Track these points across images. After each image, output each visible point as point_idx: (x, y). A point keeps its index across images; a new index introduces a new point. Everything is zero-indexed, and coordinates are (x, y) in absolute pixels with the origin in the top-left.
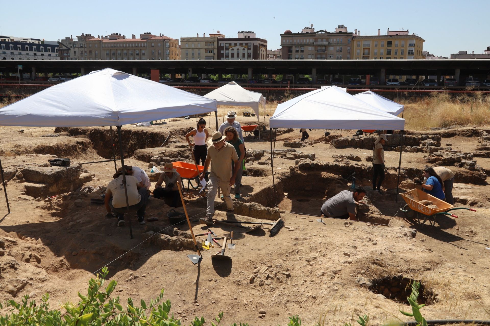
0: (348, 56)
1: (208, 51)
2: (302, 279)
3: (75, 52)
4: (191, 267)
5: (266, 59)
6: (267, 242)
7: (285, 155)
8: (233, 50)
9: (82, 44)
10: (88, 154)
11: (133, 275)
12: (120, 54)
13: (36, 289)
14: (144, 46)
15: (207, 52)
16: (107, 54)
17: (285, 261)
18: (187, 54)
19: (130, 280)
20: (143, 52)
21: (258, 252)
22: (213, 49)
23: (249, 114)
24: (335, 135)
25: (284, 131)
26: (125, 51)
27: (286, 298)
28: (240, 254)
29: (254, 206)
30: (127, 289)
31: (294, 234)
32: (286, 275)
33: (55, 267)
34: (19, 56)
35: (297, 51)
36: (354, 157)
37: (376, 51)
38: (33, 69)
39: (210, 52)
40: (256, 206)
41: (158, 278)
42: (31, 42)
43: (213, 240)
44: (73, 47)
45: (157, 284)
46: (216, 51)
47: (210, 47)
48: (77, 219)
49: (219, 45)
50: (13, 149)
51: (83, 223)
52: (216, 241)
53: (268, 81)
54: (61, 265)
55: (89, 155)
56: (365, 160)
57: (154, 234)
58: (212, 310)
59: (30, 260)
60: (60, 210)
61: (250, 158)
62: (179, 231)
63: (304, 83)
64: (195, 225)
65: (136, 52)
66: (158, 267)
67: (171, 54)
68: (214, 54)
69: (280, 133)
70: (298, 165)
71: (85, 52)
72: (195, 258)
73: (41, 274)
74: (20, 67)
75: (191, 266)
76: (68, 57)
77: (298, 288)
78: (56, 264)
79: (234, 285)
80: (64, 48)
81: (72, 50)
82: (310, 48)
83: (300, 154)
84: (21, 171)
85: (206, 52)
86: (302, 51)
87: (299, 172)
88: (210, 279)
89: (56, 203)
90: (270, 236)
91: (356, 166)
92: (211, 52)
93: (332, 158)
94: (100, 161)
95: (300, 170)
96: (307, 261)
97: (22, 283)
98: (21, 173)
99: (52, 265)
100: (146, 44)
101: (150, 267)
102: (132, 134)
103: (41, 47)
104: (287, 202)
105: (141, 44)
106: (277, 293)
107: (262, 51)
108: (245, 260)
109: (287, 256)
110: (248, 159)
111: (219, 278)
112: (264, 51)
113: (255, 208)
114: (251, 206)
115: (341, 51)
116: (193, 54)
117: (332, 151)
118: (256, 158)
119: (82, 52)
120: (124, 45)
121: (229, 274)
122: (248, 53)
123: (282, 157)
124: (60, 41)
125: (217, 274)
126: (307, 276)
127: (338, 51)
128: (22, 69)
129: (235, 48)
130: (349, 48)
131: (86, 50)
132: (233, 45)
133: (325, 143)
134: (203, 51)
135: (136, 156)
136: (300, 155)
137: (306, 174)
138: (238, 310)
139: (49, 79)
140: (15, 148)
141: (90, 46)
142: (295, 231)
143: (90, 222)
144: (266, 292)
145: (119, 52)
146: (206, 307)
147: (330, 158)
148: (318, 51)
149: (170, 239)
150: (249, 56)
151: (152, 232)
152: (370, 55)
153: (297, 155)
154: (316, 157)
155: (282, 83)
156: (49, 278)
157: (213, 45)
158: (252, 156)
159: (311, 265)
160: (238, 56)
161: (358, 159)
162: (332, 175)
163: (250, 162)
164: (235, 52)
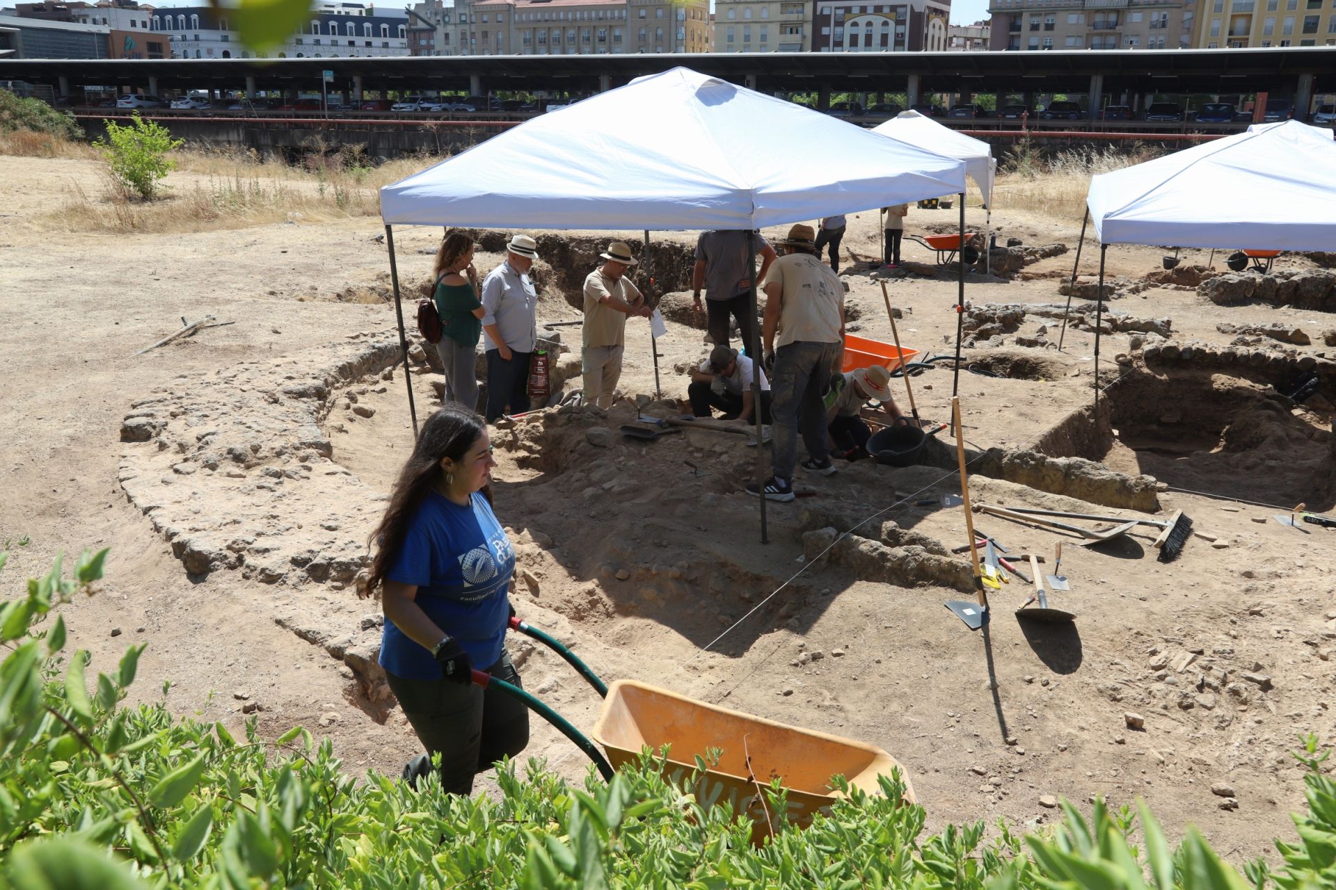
0: (1185, 38)
1: (789, 30)
2: (1312, 700)
3: (447, 35)
4: (966, 638)
5: (945, 50)
6: (1156, 576)
7: (1082, 321)
8: (855, 24)
9: (465, 14)
10: (545, 301)
11: (806, 650)
12: (557, 40)
13: (556, 668)
14: (620, 18)
15: (785, 33)
16: (525, 41)
17: (1235, 637)
18: (731, 38)
19: (804, 663)
20: (617, 33)
21: (1144, 604)
22: (802, 23)
23: (934, 202)
24: (1196, 267)
25: (1043, 250)
26: (571, 32)
27: (1274, 754)
28: (1094, 607)
29: (1081, 467)
30: (803, 690)
31: (1233, 558)
32: (1259, 682)
33: (576, 608)
34: (315, 47)
35: (1035, 27)
36: (1287, 332)
37: (1269, 22)
38: (356, 79)
39: (791, 33)
40: (1087, 469)
41: (878, 662)
42: (343, 11)
43: (1001, 563)
44: (442, 22)
45: (884, 680)
46: (808, 29)
47: (793, 17)
48: (601, 481)
49: (818, 13)
50: (373, 284)
51: (620, 493)
52: (1010, 564)
53: (962, 111)
54: (589, 602)
55: (549, 304)
56: (1322, 341)
57: (838, 535)
58: (1070, 772)
59: (514, 587)
60: (538, 452)
61: (988, 326)
62: (901, 531)
63: (1065, 118)
64: (927, 515)
65: (598, 34)
66: (868, 629)
67: (689, 37)
68: (804, 37)
69: (1033, 257)
70: (1140, 351)
71: (473, 35)
72: (969, 612)
73: (559, 626)
74: (328, 76)
75: (965, 634)
76: (429, 49)
77: (1304, 725)
78: (577, 601)
79: (1101, 699)
80: (421, 25)
81: (440, 29)
82: (1073, 18)
83: (1127, 318)
84: (421, 344)
85: (781, 33)
86: (1049, 27)
87: (1146, 370)
88: (1028, 677)
89: (527, 432)
90: (1158, 560)
91: (1319, 360)
92: (794, 31)
93: (1219, 333)
94: (577, 320)
95: (1148, 366)
96: (1307, 643)
97: (520, 650)
98: (421, 348)
99: (569, 602)
100: (624, 12)
101: (846, 628)
102: (643, 251)
103: (367, 25)
104: (1124, 455)
105: (613, 13)
106: (1238, 735)
107: (934, 28)
108: (1115, 628)
109: (1234, 622)
110: (982, 328)
111: (1050, 674)
112: (940, 28)
113: (1083, 473)
114: (1069, 466)
115: (1164, 25)
116: (747, 38)
117: (1207, 313)
118: (1004, 326)
119: (463, 34)
120: (570, 16)
121: (1078, 666)
122: (897, 35)
123: (1076, 326)
124: (412, 8)
125: (1041, 663)
126: (1324, 691)
127: (1153, 26)
128: (332, 80)
129: (862, 20)
130: (1188, 16)
131: (473, 30)
132: (856, 11)
133: (1176, 289)
134: (775, 29)
135: (665, 310)
136: (1128, 321)
137: (1164, 377)
138: (1147, 778)
139: (395, 106)
140: (378, 283)
141: (485, 18)
142: (1234, 550)
143: (636, 491)
144: (1206, 729)
145: (556, 33)
146: (1047, 761)
147: (1212, 331)
148: (1095, 26)
149: (887, 554)
150: (899, 43)
151: (831, 531)
152: (1251, 37)
153: (1119, 322)
154: (1172, 328)
155: (1004, 116)
156: (579, 641)
157: (802, 12)
158: (994, 322)
159: (1324, 658)
160: (868, 42)
161: (1300, 338)
162: (1244, 383)
163: (994, 339)
164: (861, 32)
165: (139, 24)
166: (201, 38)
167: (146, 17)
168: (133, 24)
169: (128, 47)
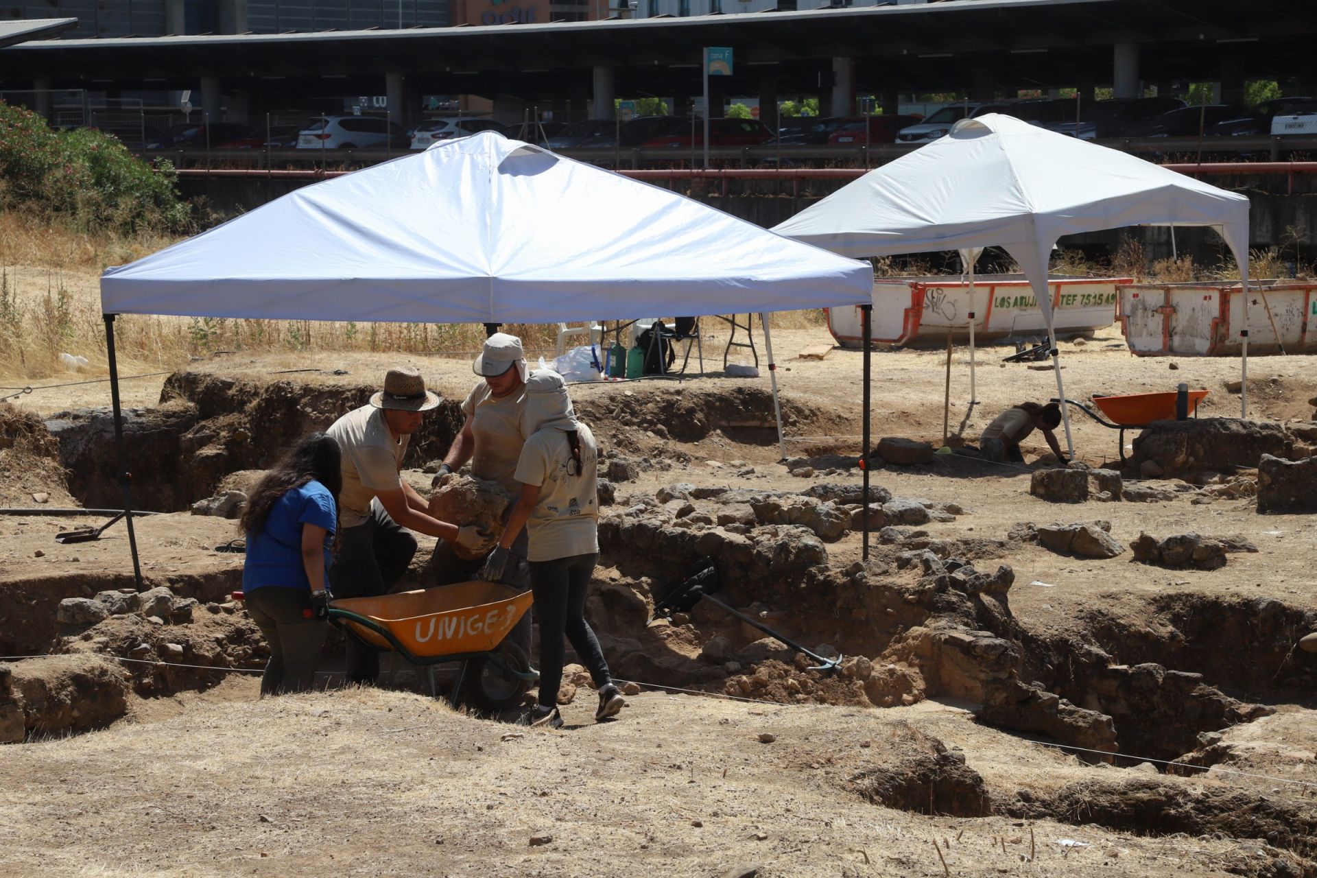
74: (718, 62)
128: (727, 70)
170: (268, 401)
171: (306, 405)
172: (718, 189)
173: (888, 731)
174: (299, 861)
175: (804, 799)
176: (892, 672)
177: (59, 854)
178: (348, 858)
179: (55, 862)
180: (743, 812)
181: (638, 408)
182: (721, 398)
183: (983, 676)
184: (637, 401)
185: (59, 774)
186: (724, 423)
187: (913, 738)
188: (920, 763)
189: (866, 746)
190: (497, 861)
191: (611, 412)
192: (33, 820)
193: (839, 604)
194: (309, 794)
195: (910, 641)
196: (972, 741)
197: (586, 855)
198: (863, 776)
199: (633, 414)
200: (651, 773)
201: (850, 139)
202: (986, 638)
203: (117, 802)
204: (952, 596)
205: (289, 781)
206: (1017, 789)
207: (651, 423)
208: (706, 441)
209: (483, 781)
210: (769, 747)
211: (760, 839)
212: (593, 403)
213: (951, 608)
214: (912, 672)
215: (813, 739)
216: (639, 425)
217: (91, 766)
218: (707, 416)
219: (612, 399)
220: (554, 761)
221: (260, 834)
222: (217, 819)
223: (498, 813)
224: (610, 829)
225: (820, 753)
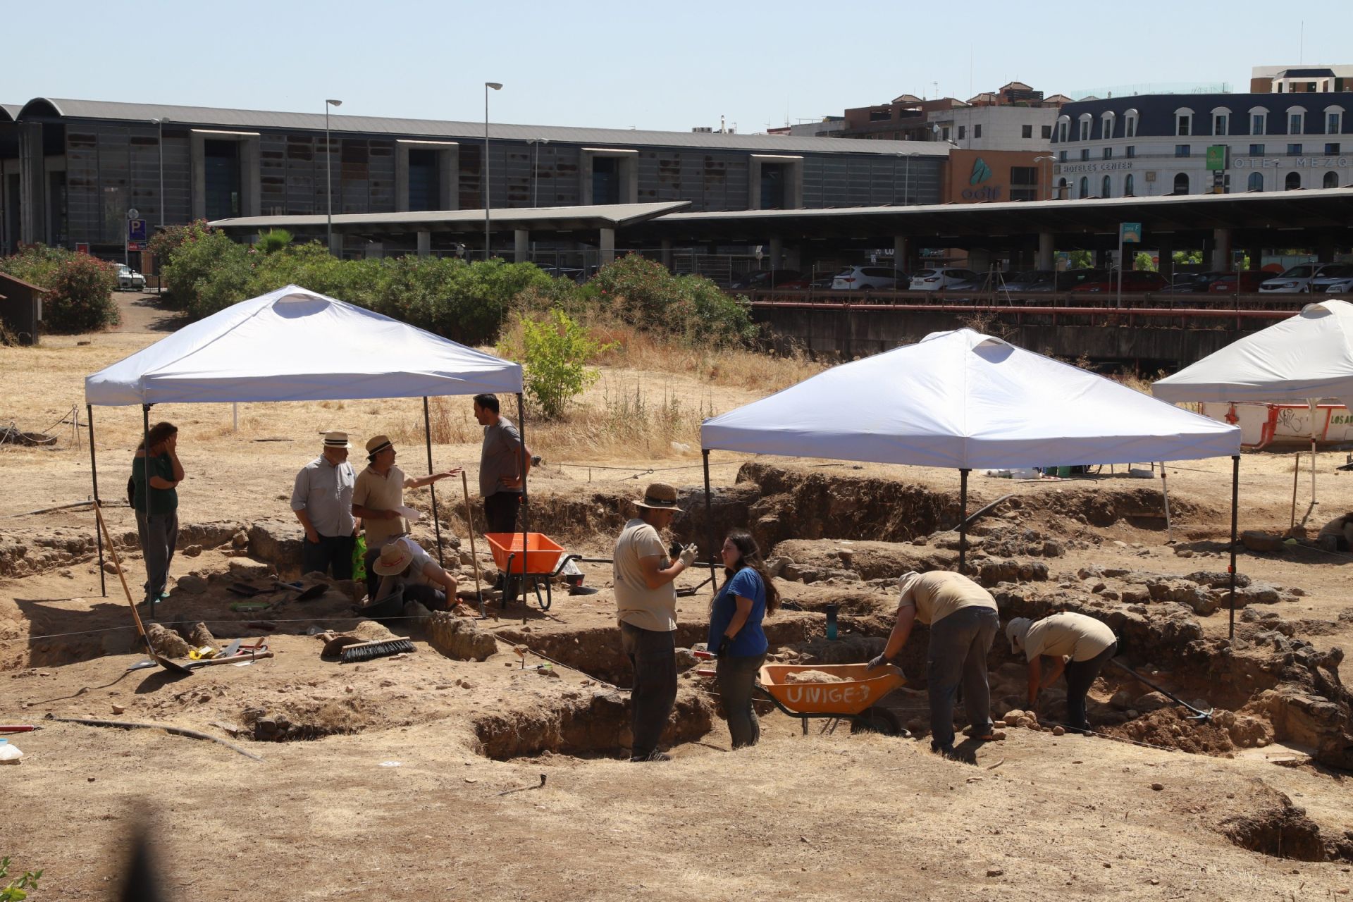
72: (144, 664)
74: (1130, 233)
128: (1137, 239)
139: (1265, 283)
165: (1037, 132)
166: (1136, 152)
167: (1050, 118)
168: (1027, 132)
169: (976, 177)
170: (808, 486)
171: (833, 490)
172: (1127, 322)
173: (1247, 786)
174: (828, 877)
175: (1186, 846)
176: (1249, 722)
177: (672, 859)
178: (861, 877)
179: (666, 865)
180: (1140, 856)
181: (1065, 502)
182: (1126, 496)
183: (1318, 729)
184: (1065, 496)
185: (667, 790)
186: (1127, 514)
187: (1266, 793)
188: (1272, 814)
189: (1231, 797)
190: (964, 887)
191: (1047, 504)
192: (652, 828)
193: (1211, 669)
194: (834, 821)
195: (1264, 700)
196: (1310, 789)
197: (1027, 888)
198: (1229, 821)
199: (1062, 505)
200: (1074, 815)
201: (1225, 287)
202: (1321, 702)
203: (707, 817)
204: (1296, 668)
205: (819, 808)
206: (1344, 830)
207: (1074, 512)
208: (1115, 526)
209: (954, 819)
210: (1159, 793)
211: (1153, 884)
212: (1033, 497)
213: (1295, 677)
214: (1265, 722)
215: (1192, 789)
216: (1066, 514)
217: (689, 785)
218: (1115, 509)
219: (1047, 495)
220: (1004, 802)
221: (801, 852)
222: (772, 837)
223: (965, 847)
224: (1044, 865)
225: (1198, 801)
